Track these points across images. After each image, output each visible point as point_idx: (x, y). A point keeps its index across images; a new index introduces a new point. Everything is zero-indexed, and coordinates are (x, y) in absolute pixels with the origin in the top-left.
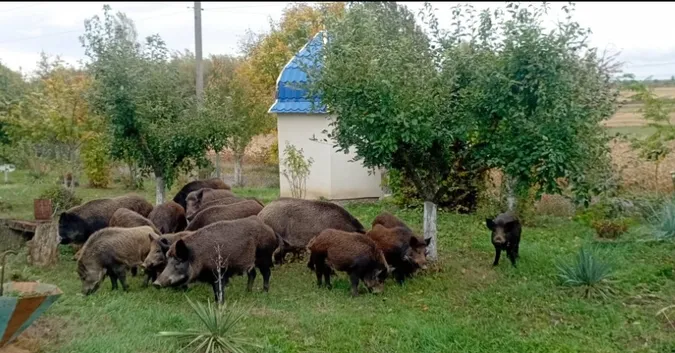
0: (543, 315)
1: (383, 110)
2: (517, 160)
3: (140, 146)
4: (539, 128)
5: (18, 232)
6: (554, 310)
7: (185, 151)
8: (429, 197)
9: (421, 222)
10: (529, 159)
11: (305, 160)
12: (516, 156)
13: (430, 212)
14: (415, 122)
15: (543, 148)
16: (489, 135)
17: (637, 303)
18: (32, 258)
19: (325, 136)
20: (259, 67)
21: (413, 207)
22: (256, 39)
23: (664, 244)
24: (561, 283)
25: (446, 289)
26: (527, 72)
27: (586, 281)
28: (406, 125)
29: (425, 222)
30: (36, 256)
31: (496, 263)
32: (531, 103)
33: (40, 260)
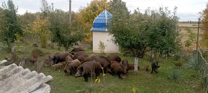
0: (166, 87)
1: (128, 35)
2: (160, 48)
3: (60, 39)
4: (166, 41)
5: (31, 61)
6: (168, 86)
7: (72, 41)
8: (136, 56)
9: (134, 62)
10: (163, 48)
11: (104, 45)
12: (159, 47)
13: (136, 60)
14: (135, 38)
15: (167, 46)
16: (153, 42)
17: (187, 84)
18: (36, 68)
19: (111, 40)
20: (83, 16)
21: (128, 56)
22: (83, 8)
23: (192, 69)
24: (168, 78)
25: (141, 79)
26: (163, 27)
27: (175, 78)
28: (133, 39)
29: (135, 62)
30: (37, 68)
31: (152, 73)
32: (164, 35)
33: (38, 69)
